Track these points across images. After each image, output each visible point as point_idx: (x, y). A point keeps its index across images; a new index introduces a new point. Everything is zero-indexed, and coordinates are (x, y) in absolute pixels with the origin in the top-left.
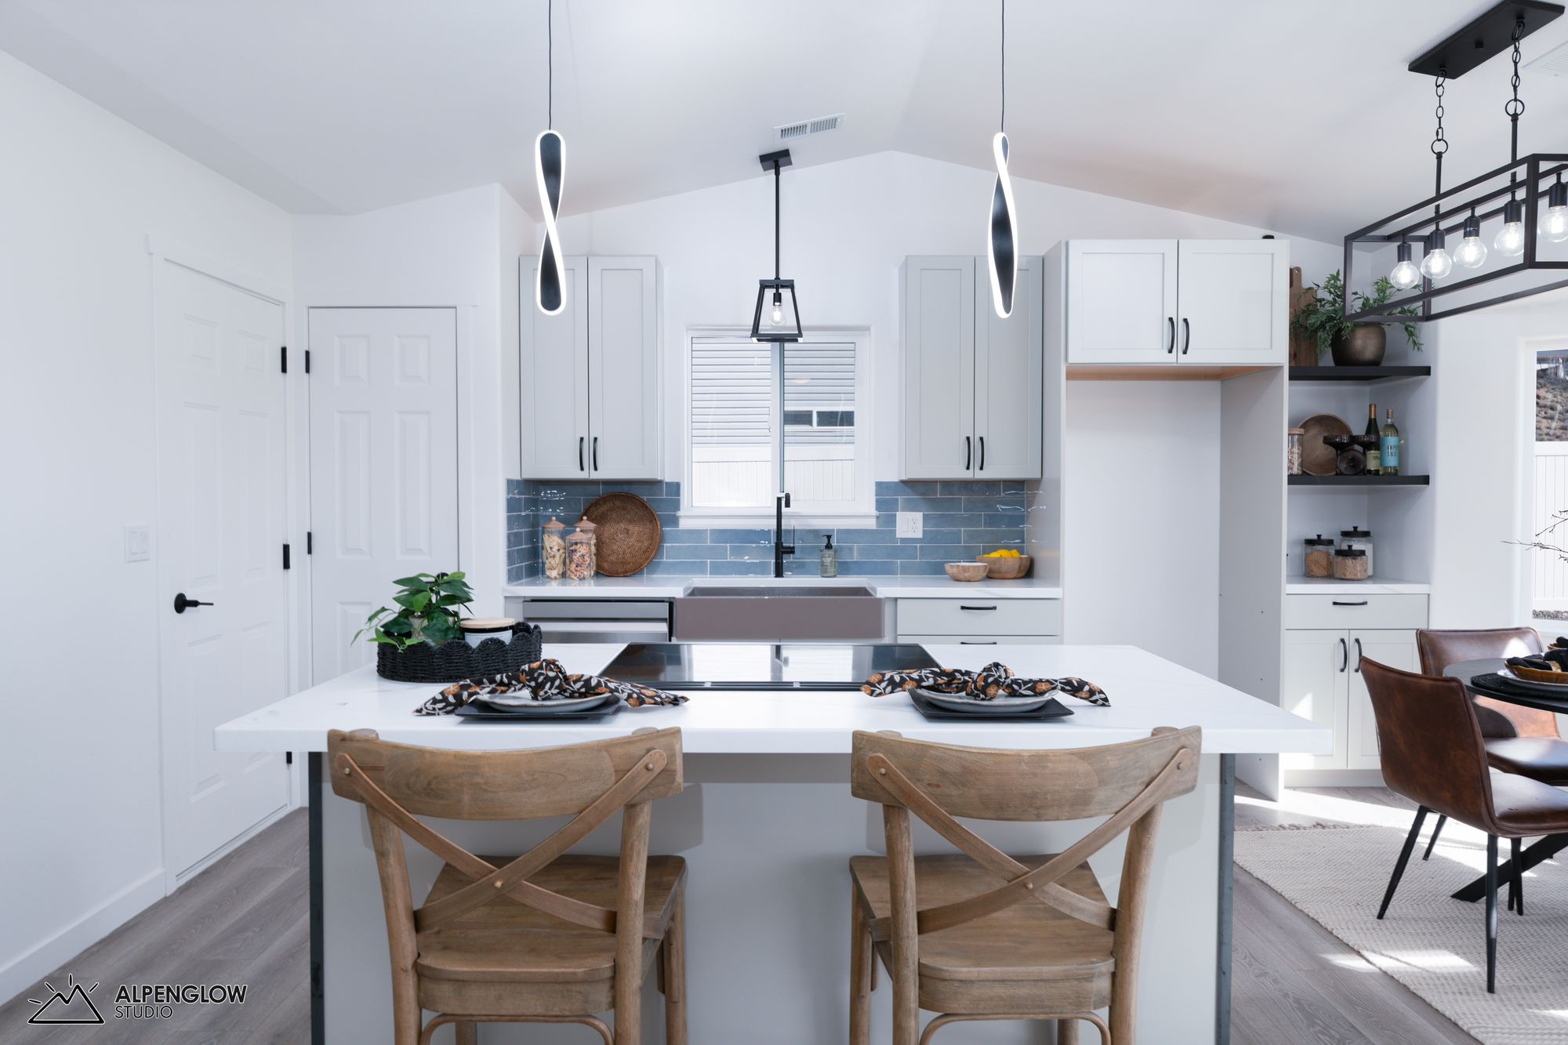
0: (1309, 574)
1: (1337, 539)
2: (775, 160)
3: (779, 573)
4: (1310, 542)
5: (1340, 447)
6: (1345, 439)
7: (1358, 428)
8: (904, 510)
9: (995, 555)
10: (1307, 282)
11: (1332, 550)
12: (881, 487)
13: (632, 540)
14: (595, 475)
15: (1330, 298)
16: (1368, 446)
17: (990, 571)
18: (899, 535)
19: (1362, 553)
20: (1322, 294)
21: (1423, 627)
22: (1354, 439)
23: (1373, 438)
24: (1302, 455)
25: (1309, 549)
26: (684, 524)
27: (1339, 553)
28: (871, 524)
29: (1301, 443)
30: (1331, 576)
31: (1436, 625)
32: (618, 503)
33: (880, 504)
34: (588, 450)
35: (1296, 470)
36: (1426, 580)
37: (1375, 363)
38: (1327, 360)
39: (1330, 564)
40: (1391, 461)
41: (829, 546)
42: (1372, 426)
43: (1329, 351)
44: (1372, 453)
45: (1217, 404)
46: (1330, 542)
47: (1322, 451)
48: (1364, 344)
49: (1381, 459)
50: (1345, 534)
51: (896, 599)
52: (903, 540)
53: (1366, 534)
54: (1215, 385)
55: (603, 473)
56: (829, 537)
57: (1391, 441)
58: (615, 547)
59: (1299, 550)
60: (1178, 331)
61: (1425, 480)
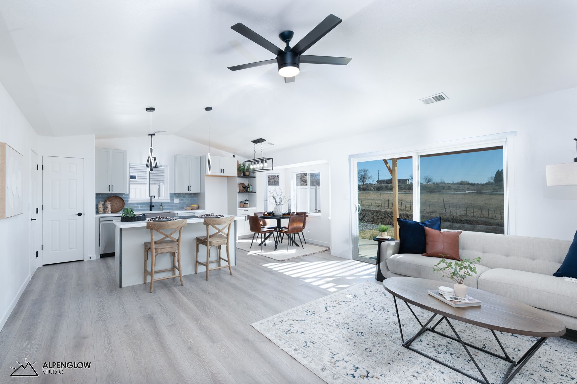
0: (240, 207)
1: (244, 201)
2: (152, 135)
3: (151, 210)
4: (240, 202)
5: (244, 188)
6: (245, 187)
7: (247, 185)
8: (175, 198)
9: (193, 205)
10: (239, 163)
11: (243, 203)
12: (171, 194)
13: (118, 205)
14: (112, 192)
15: (243, 166)
16: (248, 188)
17: (192, 208)
18: (174, 203)
19: (247, 203)
20: (241, 165)
21: (255, 212)
22: (246, 187)
23: (248, 187)
24: (239, 189)
25: (240, 203)
26: (129, 202)
27: (245, 203)
28: (169, 201)
29: (239, 187)
30: (243, 207)
31: (257, 212)
32: (114, 198)
33: (171, 197)
34: (111, 187)
35: (238, 191)
36: (255, 207)
37: (249, 176)
38: (242, 175)
39: (243, 205)
40: (251, 190)
41: (161, 205)
42: (248, 185)
43: (242, 174)
44: (248, 189)
45: (227, 181)
46: (243, 202)
47: (242, 188)
48: (247, 173)
49: (250, 189)
50: (245, 201)
51: (178, 213)
52: (175, 204)
53: (248, 201)
54: (227, 178)
55: (114, 192)
56: (161, 203)
57: (251, 187)
58: (113, 207)
59: (239, 203)
60: (222, 170)
61: (255, 193)
